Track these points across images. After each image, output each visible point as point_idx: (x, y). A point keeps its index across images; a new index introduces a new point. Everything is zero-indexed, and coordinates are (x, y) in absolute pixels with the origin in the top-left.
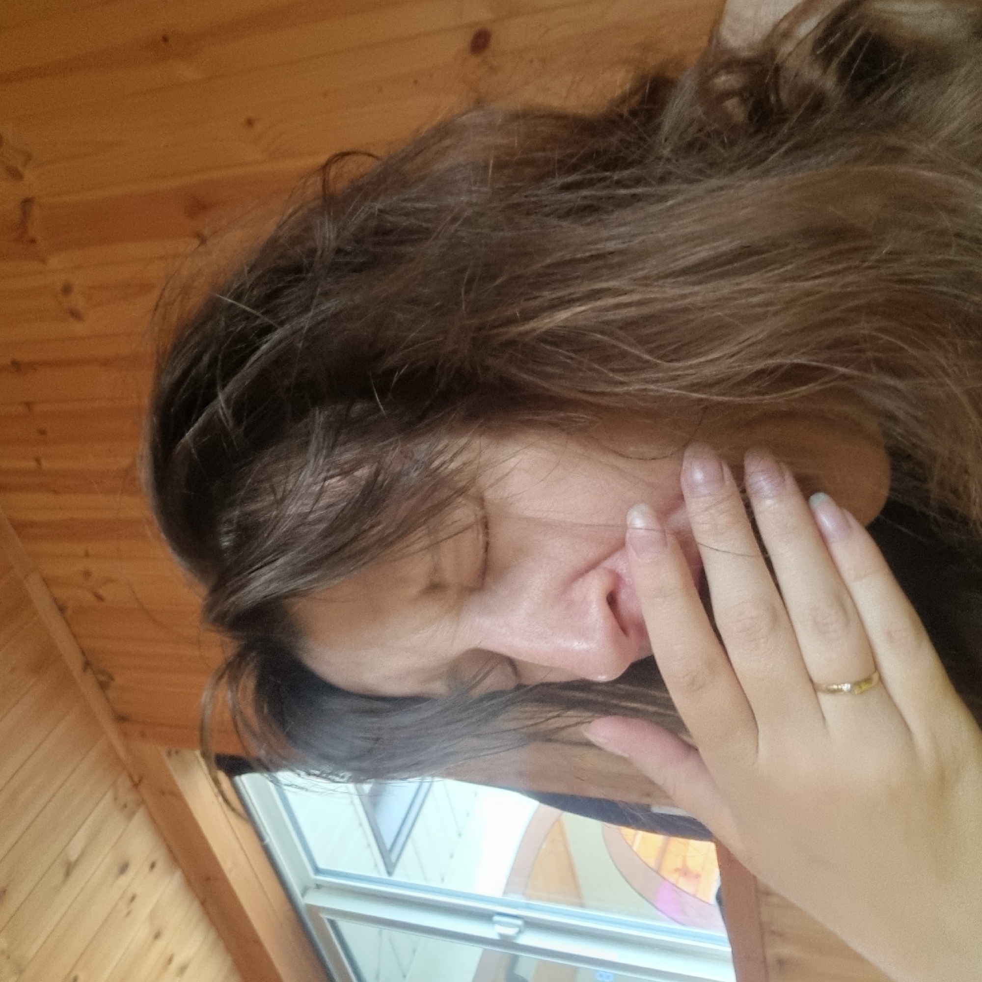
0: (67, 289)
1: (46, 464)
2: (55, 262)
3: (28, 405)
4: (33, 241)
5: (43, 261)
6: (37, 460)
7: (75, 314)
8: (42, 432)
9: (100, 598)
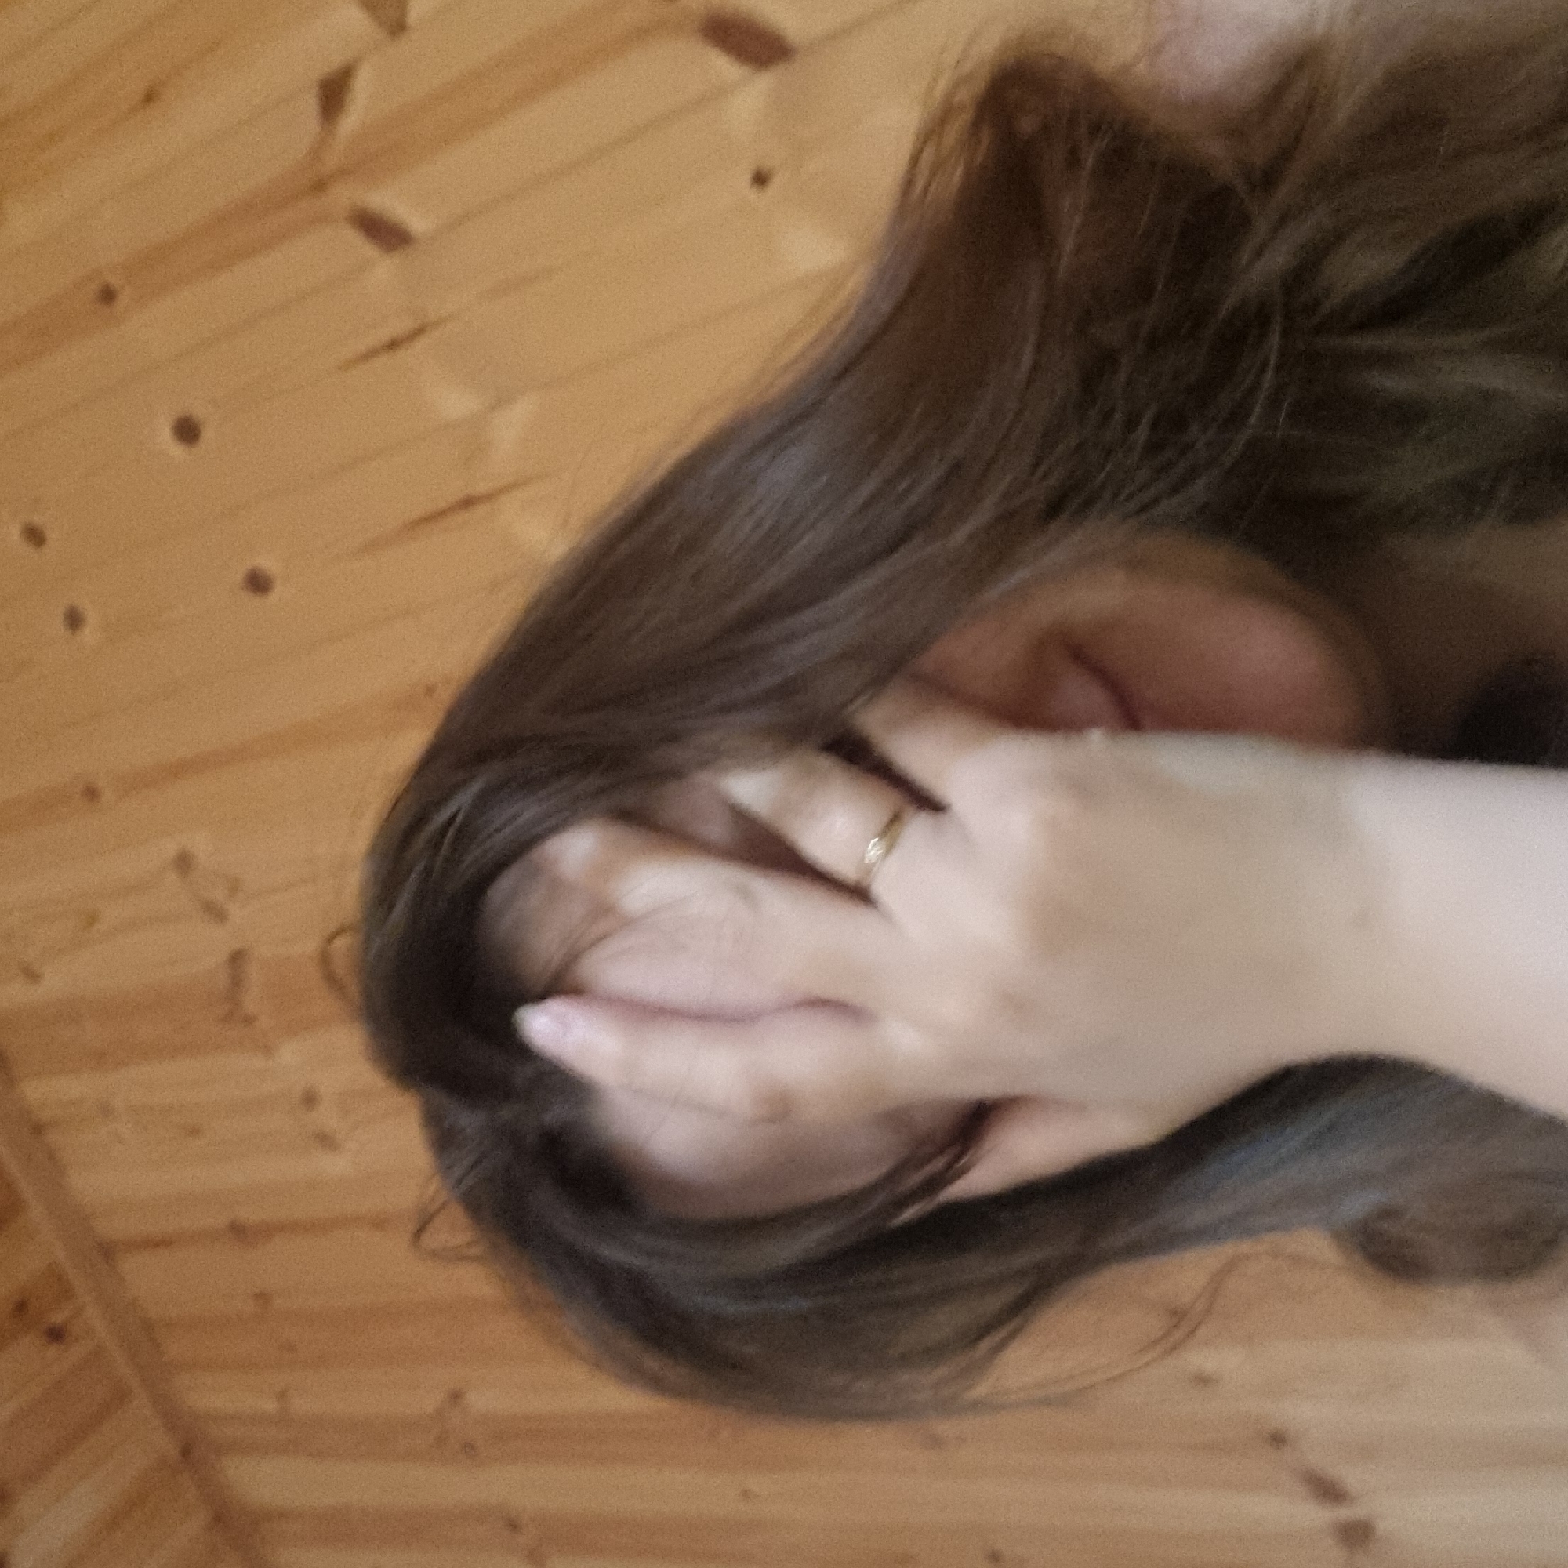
0: (310, 1099)
1: (297, 1404)
2: (290, 1053)
3: (262, 1298)
4: (249, 1020)
5: (268, 1050)
7: (326, 1141)
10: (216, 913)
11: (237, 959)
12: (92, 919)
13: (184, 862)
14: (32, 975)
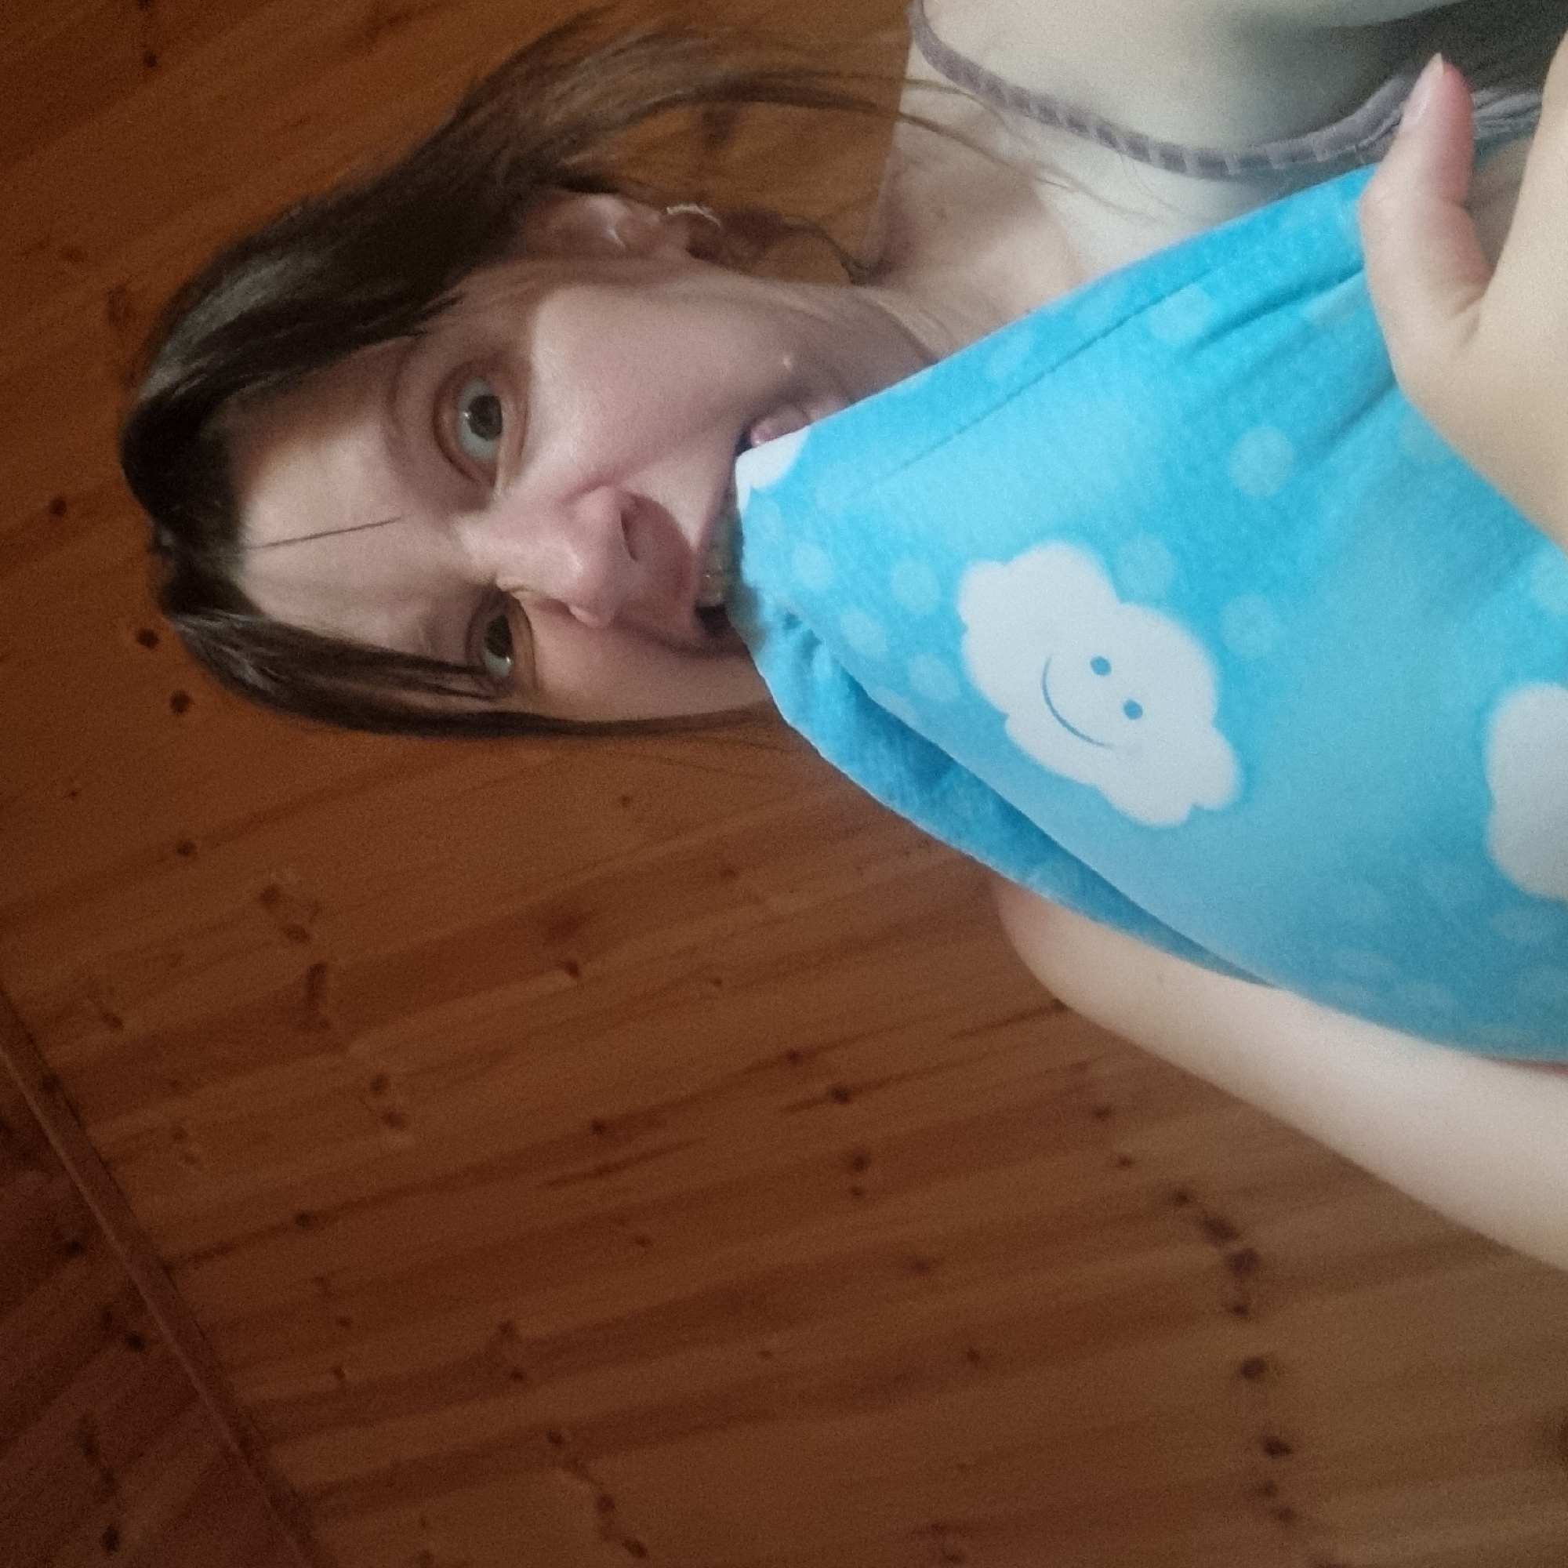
10: (298, 935)
11: (317, 972)
13: (270, 897)
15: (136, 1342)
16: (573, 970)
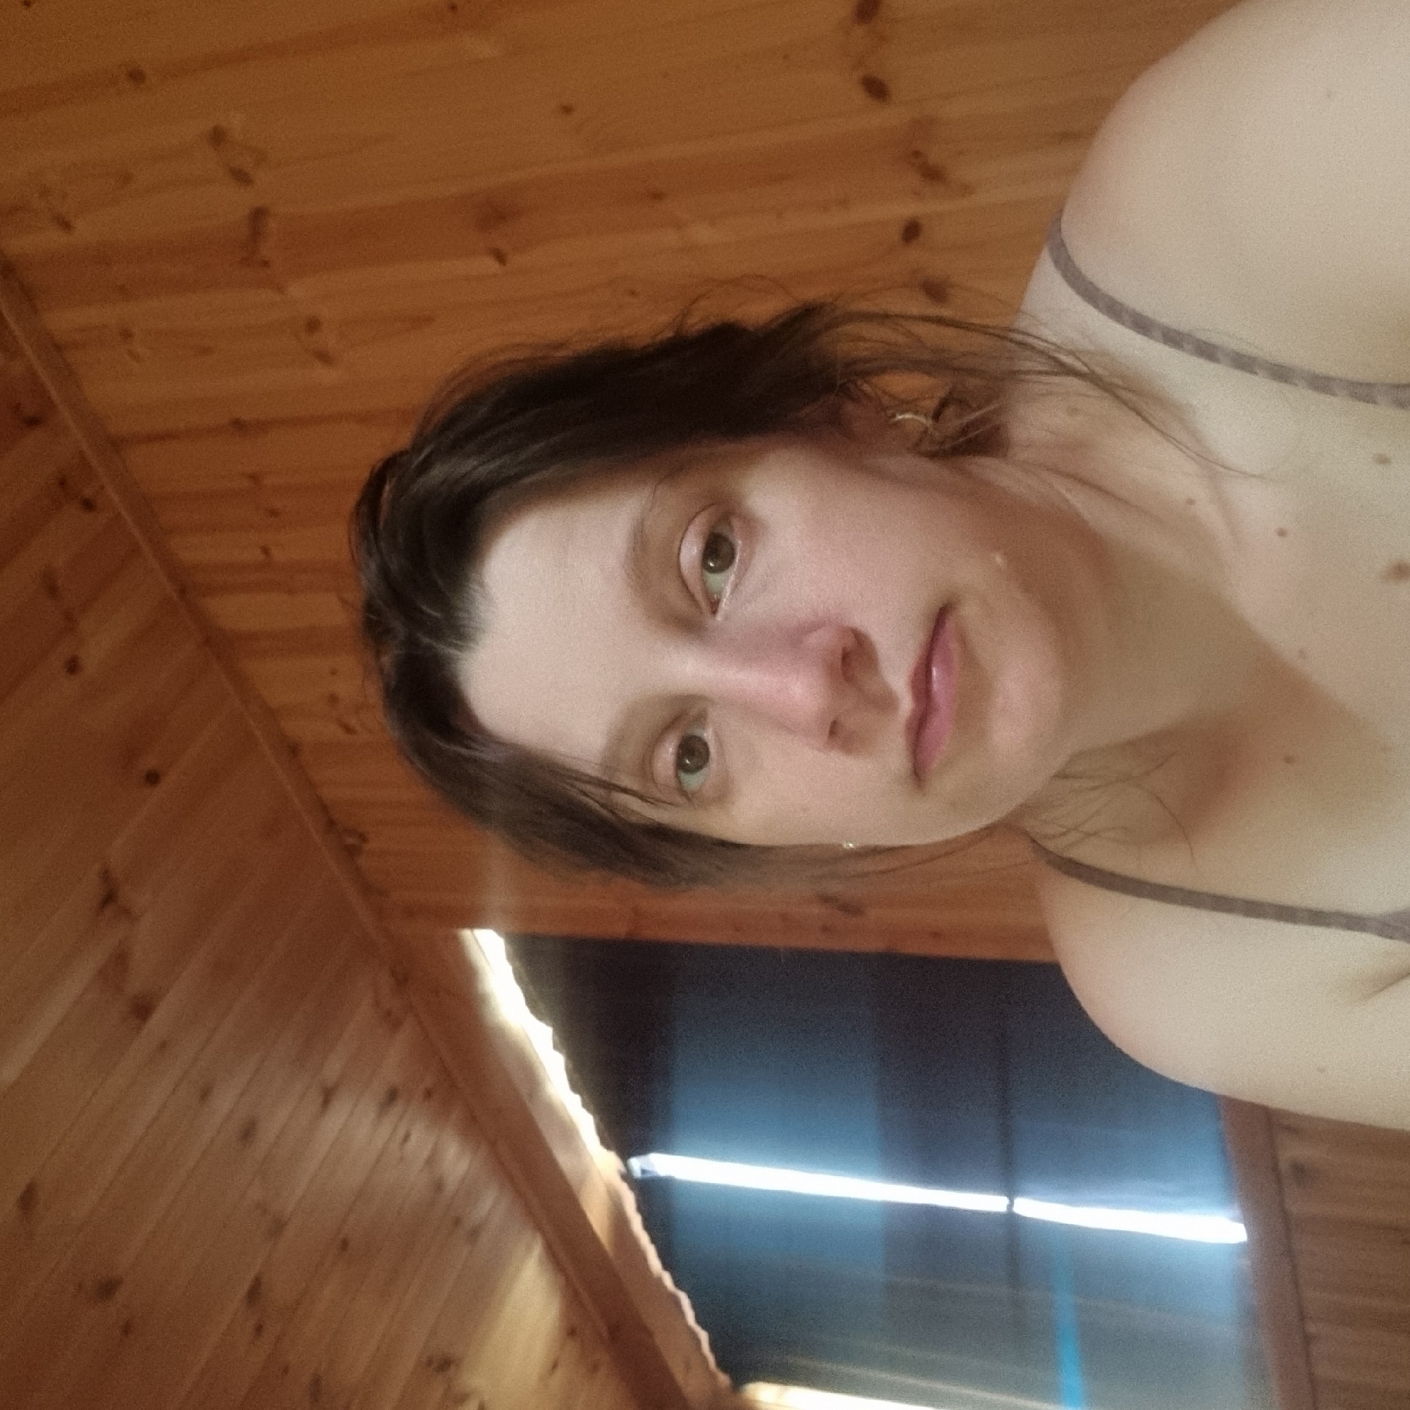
0: (312, 326)
1: (278, 555)
2: (296, 290)
3: (255, 478)
4: (266, 264)
5: (280, 289)
6: (266, 551)
7: (324, 357)
8: (274, 513)
9: (349, 730)
10: (241, 177)
11: (258, 215)
12: (127, 178)
13: (218, 137)
14: (66, 226)
15: (88, 505)
16: (500, 257)
